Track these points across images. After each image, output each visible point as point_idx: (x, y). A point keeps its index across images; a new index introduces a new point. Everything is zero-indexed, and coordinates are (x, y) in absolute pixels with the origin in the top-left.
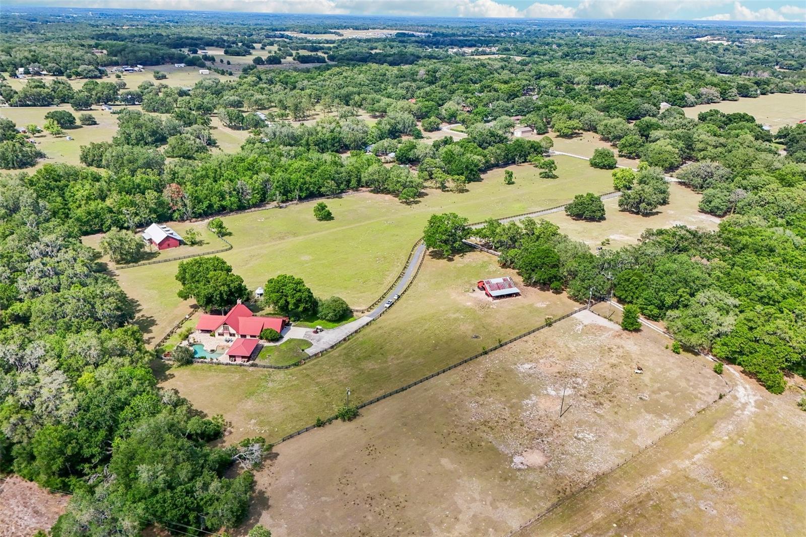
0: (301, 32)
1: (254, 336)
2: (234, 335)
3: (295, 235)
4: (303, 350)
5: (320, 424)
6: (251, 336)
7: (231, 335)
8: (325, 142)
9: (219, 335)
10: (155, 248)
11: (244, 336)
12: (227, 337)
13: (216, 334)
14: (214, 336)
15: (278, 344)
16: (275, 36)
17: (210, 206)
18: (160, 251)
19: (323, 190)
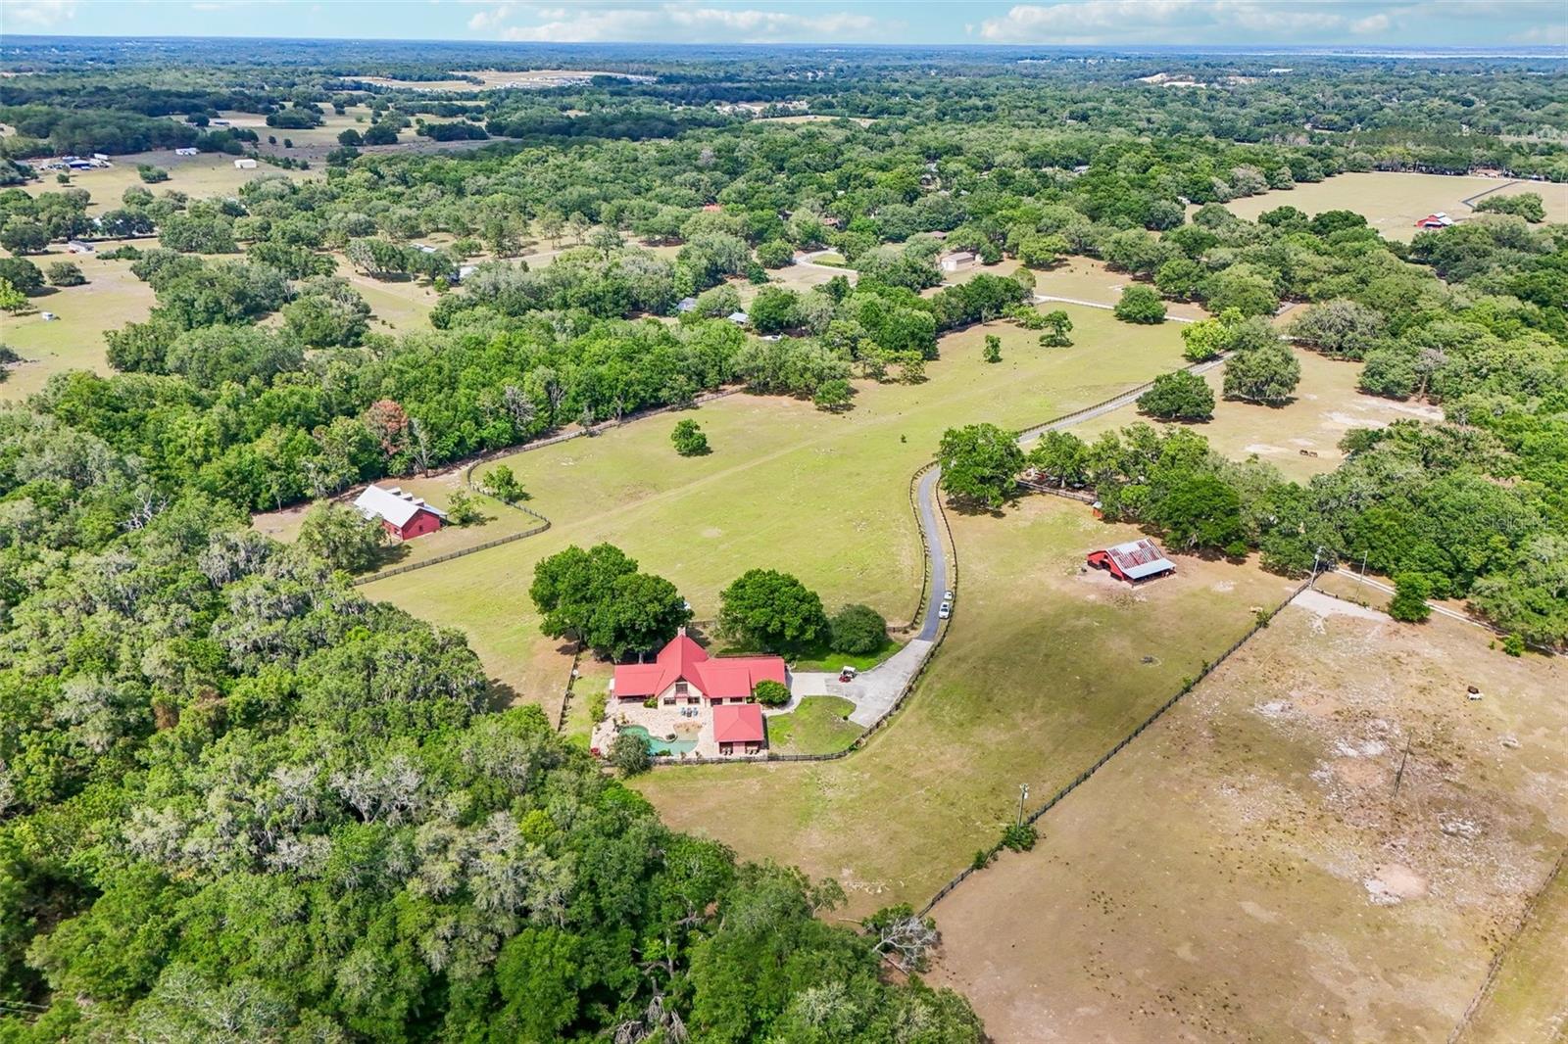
0: (394, 78)
1: (739, 699)
2: (697, 700)
3: (657, 488)
4: (846, 718)
5: (980, 863)
6: (733, 700)
7: (690, 701)
8: (598, 298)
9: (666, 702)
10: (395, 539)
11: (716, 701)
12: (682, 705)
13: (661, 703)
14: (656, 706)
15: (786, 710)
16: (343, 87)
17: (461, 442)
18: (407, 542)
19: (664, 393)
